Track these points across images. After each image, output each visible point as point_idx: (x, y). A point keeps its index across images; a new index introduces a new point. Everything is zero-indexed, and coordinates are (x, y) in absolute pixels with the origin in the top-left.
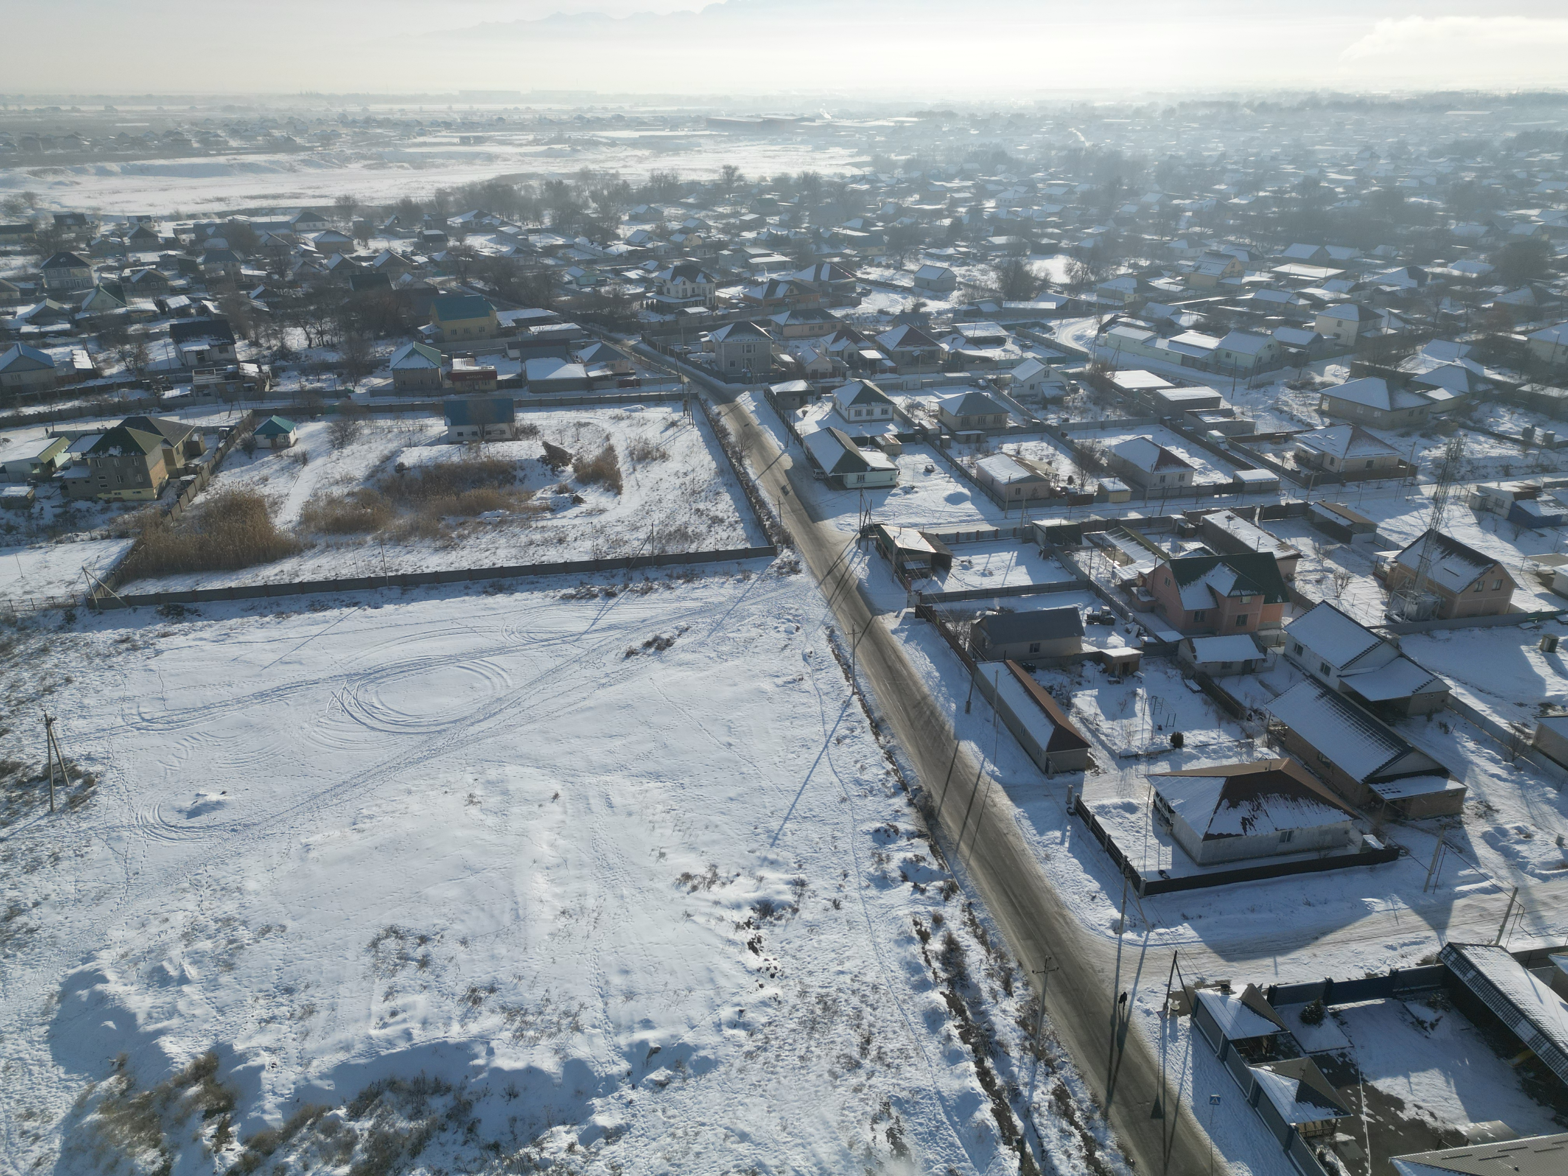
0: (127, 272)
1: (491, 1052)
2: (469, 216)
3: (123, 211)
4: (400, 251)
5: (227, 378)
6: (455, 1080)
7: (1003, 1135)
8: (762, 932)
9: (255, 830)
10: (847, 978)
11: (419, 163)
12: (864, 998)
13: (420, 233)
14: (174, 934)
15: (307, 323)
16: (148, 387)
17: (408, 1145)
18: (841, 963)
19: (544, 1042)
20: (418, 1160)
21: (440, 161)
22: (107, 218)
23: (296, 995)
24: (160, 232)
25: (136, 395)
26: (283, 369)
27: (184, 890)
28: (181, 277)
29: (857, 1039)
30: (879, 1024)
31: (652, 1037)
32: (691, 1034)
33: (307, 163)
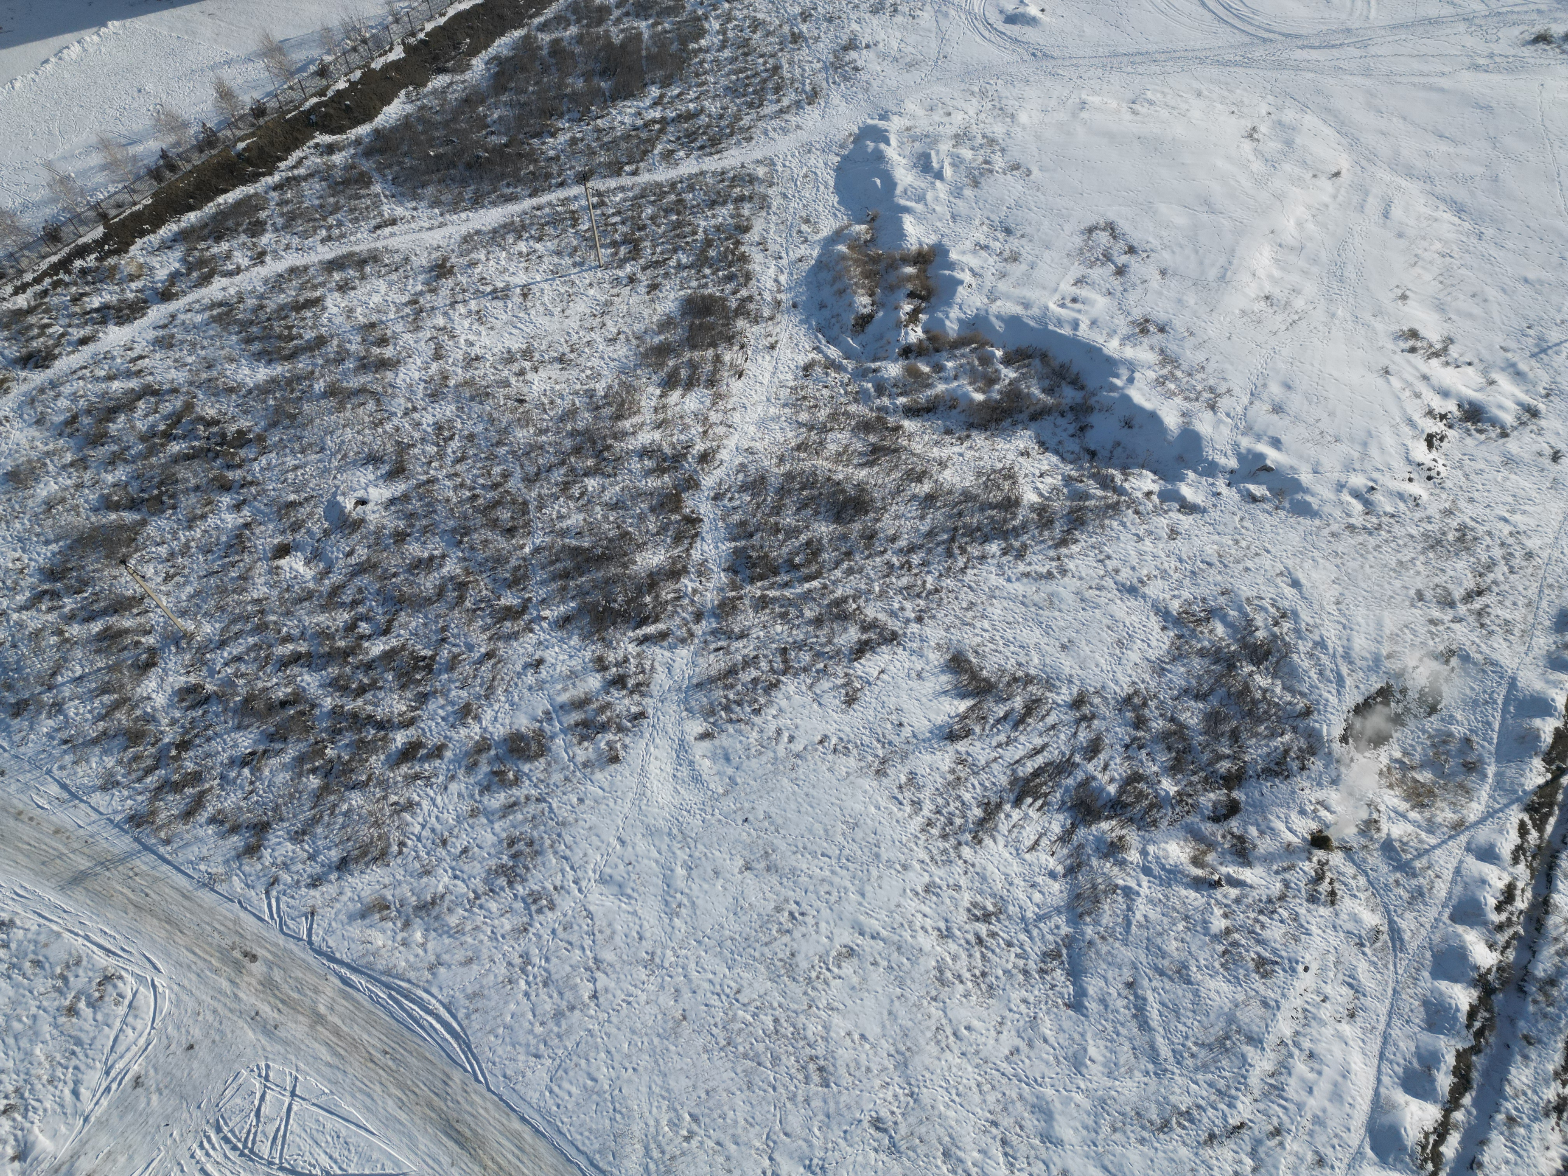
1: (1131, 380)
6: (1091, 383)
7: (1548, 753)
8: (1451, 434)
9: (1050, 63)
10: (1507, 529)
12: (1508, 557)
14: (950, 131)
17: (1032, 409)
18: (1513, 512)
19: (1178, 400)
20: (1033, 425)
23: (1011, 238)
27: (972, 93)
29: (1470, 583)
30: (1506, 587)
31: (1273, 456)
32: (1310, 476)
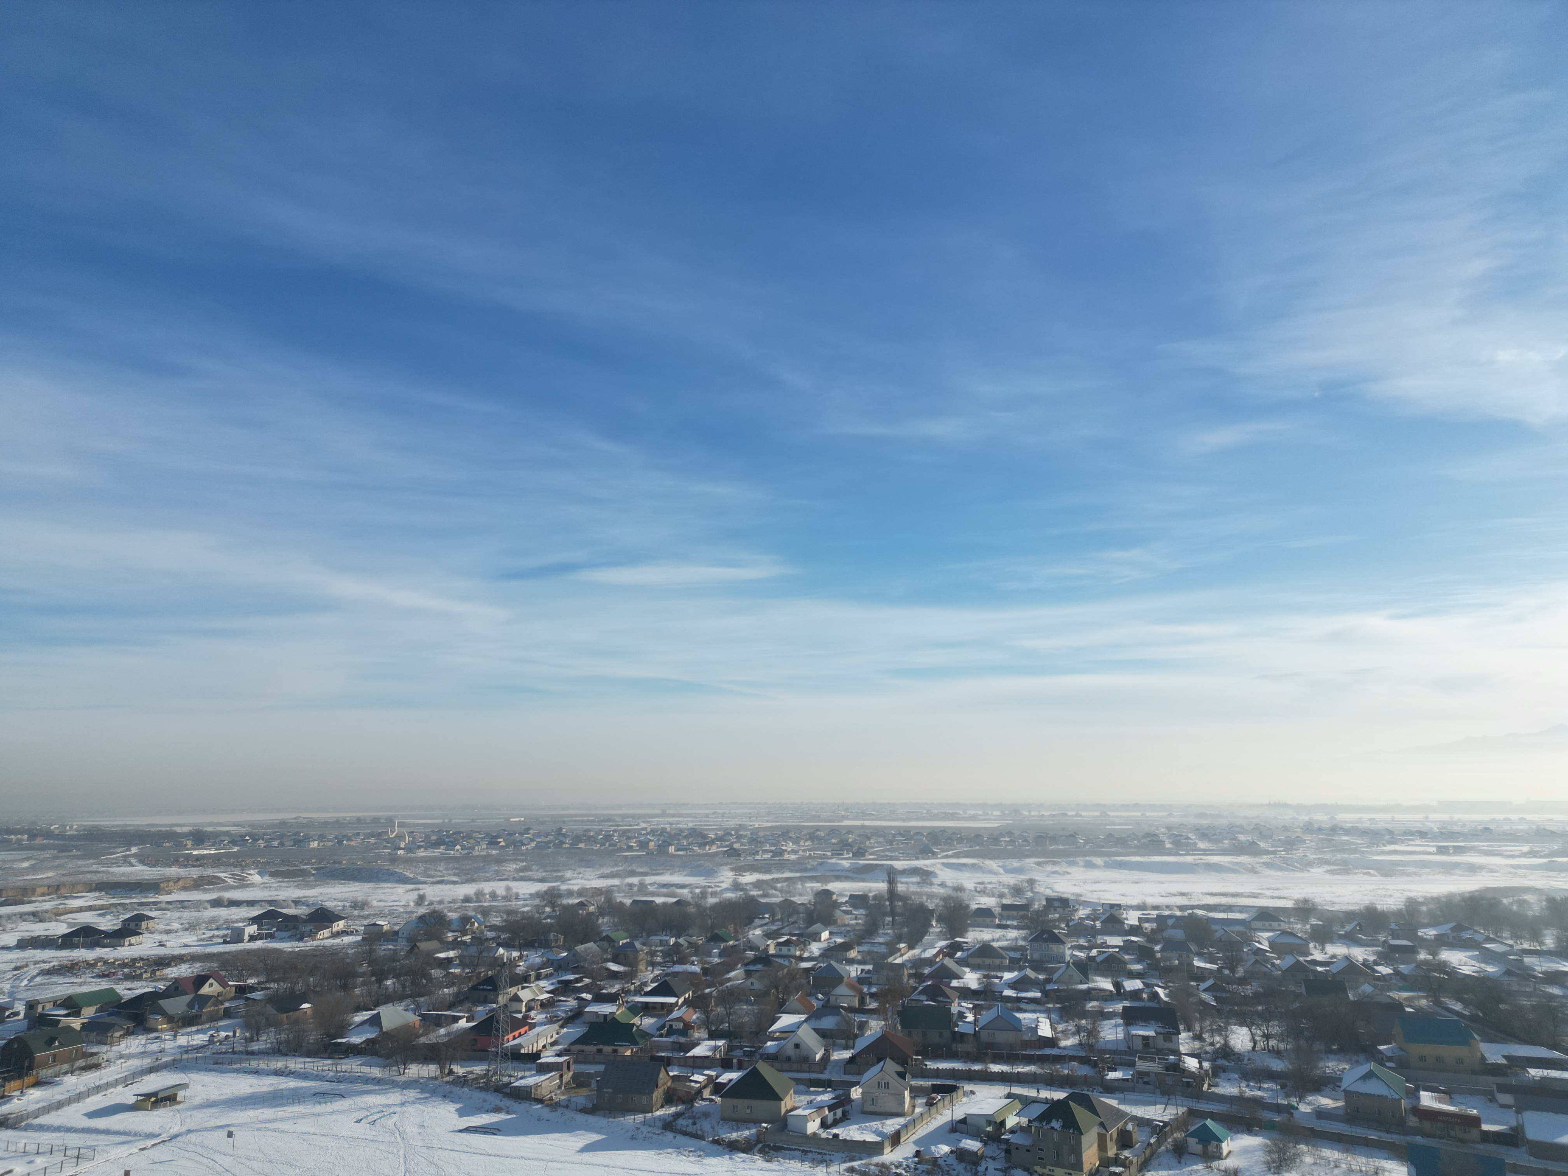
0: (1094, 952)
2: (1445, 928)
3: (1099, 899)
4: (1360, 959)
5: (1167, 1069)
11: (1388, 870)
13: (1385, 941)
15: (1253, 1024)
16: (1094, 1065)
21: (1412, 869)
22: (1086, 904)
24: (1127, 919)
25: (1083, 1071)
26: (1224, 1070)
28: (1139, 962)
33: (1269, 865)
